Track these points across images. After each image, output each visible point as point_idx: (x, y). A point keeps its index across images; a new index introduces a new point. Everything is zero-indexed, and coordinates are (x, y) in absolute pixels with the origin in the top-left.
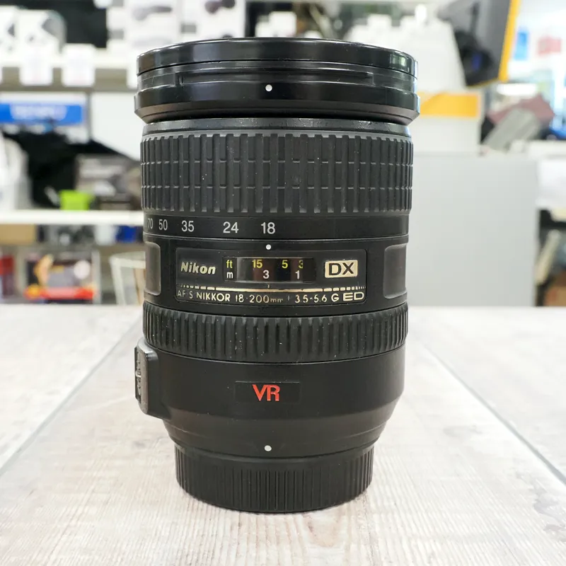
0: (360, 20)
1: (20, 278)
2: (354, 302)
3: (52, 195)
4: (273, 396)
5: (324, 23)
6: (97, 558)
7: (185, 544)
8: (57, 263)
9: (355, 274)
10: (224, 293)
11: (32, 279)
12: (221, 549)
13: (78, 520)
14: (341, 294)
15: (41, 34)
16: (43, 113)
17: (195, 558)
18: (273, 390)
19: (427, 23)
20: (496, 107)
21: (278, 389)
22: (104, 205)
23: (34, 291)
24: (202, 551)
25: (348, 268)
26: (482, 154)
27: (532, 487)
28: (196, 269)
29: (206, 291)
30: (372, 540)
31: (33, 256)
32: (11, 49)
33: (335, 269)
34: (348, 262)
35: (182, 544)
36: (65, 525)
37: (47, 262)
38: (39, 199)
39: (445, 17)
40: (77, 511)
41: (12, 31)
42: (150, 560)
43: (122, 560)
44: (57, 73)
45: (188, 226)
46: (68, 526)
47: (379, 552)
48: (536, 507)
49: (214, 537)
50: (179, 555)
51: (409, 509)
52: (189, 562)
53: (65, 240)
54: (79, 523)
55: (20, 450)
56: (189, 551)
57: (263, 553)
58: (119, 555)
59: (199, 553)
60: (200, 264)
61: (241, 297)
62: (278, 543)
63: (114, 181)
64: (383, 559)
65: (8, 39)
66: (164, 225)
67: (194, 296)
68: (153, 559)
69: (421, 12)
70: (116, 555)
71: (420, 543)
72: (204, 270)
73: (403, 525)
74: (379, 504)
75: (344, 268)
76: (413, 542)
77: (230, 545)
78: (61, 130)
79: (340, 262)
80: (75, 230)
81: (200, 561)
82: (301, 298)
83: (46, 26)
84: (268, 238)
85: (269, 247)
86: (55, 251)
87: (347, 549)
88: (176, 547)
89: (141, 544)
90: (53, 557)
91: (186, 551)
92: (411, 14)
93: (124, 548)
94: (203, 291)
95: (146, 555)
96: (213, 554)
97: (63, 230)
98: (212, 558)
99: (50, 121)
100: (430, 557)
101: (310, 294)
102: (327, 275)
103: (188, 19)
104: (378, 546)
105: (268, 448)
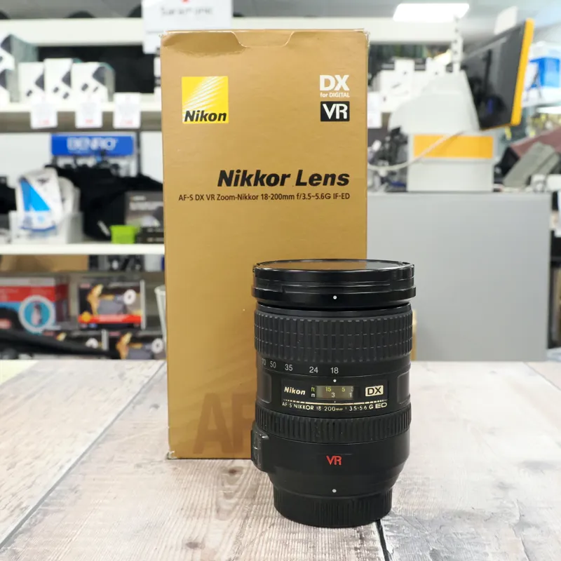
2: (381, 408)
4: (338, 462)
8: (106, 291)
9: (382, 393)
10: (310, 405)
11: (85, 306)
14: (374, 404)
15: (93, 83)
18: (338, 458)
21: (340, 458)
23: (86, 316)
25: (378, 390)
28: (293, 391)
29: (300, 404)
31: (85, 285)
32: (66, 96)
33: (371, 391)
34: (378, 387)
38: (92, 232)
41: (67, 80)
44: (108, 117)
45: (289, 368)
60: (296, 389)
61: (320, 407)
65: (64, 88)
66: (273, 365)
67: (293, 406)
72: (298, 392)
75: (376, 391)
79: (374, 387)
80: (123, 258)
82: (353, 408)
83: (97, 75)
84: (335, 376)
85: (335, 381)
86: (105, 282)
94: (298, 404)
101: (358, 406)
102: (367, 395)
105: (334, 491)
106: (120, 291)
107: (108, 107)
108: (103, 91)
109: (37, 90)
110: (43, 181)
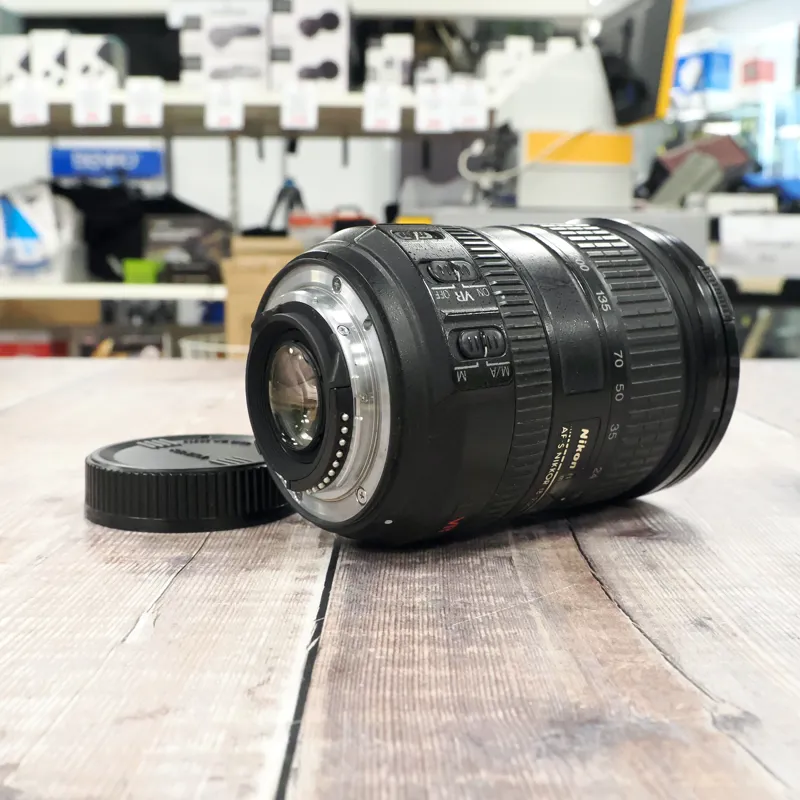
0: (495, 43)
3: (114, 264)
5: (456, 46)
8: (117, 348)
15: (97, 64)
16: (110, 162)
22: (177, 277)
26: (636, 208)
31: (90, 340)
32: (61, 82)
37: (107, 345)
38: (99, 271)
41: (62, 59)
44: (117, 111)
53: (137, 321)
63: (189, 246)
65: (57, 70)
80: (150, 309)
83: (103, 54)
86: (116, 336)
92: (565, 33)
97: (136, 309)
99: (119, 172)
103: (279, 42)
106: (135, 348)
107: (119, 97)
108: (111, 75)
109: (20, 73)
110: (31, 200)
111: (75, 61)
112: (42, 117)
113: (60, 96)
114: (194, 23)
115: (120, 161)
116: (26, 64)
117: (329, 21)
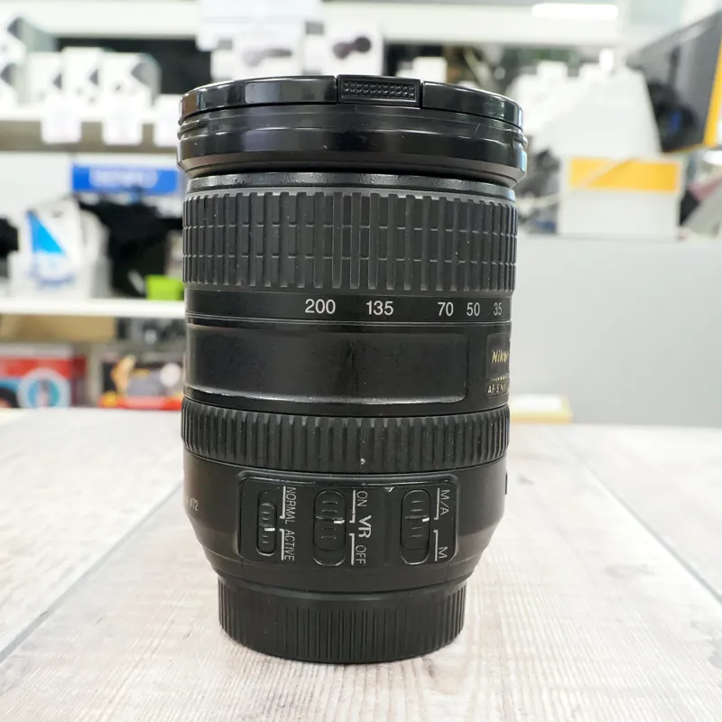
0: (527, 68)
1: (94, 384)
3: (136, 280)
5: (482, 71)
6: (173, 694)
7: (278, 684)
8: (139, 366)
11: (109, 385)
12: (322, 691)
13: (153, 653)
15: (130, 82)
16: (129, 179)
17: (290, 700)
19: (613, 72)
20: (702, 179)
23: (111, 398)
24: (299, 692)
26: (681, 238)
27: (710, 638)
30: (505, 690)
31: (110, 356)
32: (92, 100)
35: (275, 685)
36: (137, 658)
37: (127, 364)
38: (121, 286)
39: (636, 65)
40: (152, 643)
41: (94, 78)
42: (236, 701)
43: (203, 698)
44: (148, 130)
46: (141, 659)
47: (513, 703)
48: (711, 660)
49: (314, 678)
50: (271, 695)
51: (554, 656)
52: (282, 704)
53: (151, 337)
54: (154, 656)
55: (87, 573)
56: (283, 692)
57: (371, 699)
58: (199, 694)
59: (294, 695)
62: (390, 688)
64: (516, 710)
65: (89, 88)
68: (239, 699)
69: (607, 58)
70: (195, 693)
71: (563, 695)
73: (544, 673)
74: (518, 649)
76: (555, 693)
77: (332, 687)
78: (150, 200)
80: (163, 325)
81: (296, 703)
83: (136, 73)
86: (137, 351)
87: (474, 698)
88: (268, 686)
89: (226, 682)
90: (122, 692)
91: (280, 692)
92: (594, 60)
93: (205, 686)
95: (232, 694)
96: (312, 696)
97: (150, 325)
98: (310, 701)
99: (137, 190)
100: (573, 711)
103: (310, 65)
104: (511, 696)
106: (157, 366)
107: (149, 116)
108: (143, 93)
109: (53, 90)
110: (57, 215)
111: (107, 79)
112: (73, 134)
113: (92, 114)
114: (226, 44)
115: (139, 179)
116: (58, 82)
117: (362, 45)
